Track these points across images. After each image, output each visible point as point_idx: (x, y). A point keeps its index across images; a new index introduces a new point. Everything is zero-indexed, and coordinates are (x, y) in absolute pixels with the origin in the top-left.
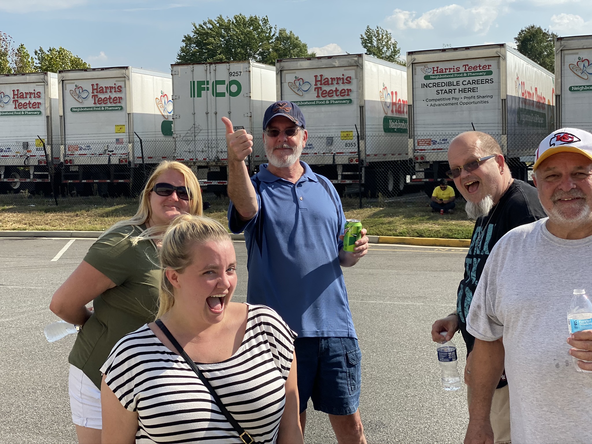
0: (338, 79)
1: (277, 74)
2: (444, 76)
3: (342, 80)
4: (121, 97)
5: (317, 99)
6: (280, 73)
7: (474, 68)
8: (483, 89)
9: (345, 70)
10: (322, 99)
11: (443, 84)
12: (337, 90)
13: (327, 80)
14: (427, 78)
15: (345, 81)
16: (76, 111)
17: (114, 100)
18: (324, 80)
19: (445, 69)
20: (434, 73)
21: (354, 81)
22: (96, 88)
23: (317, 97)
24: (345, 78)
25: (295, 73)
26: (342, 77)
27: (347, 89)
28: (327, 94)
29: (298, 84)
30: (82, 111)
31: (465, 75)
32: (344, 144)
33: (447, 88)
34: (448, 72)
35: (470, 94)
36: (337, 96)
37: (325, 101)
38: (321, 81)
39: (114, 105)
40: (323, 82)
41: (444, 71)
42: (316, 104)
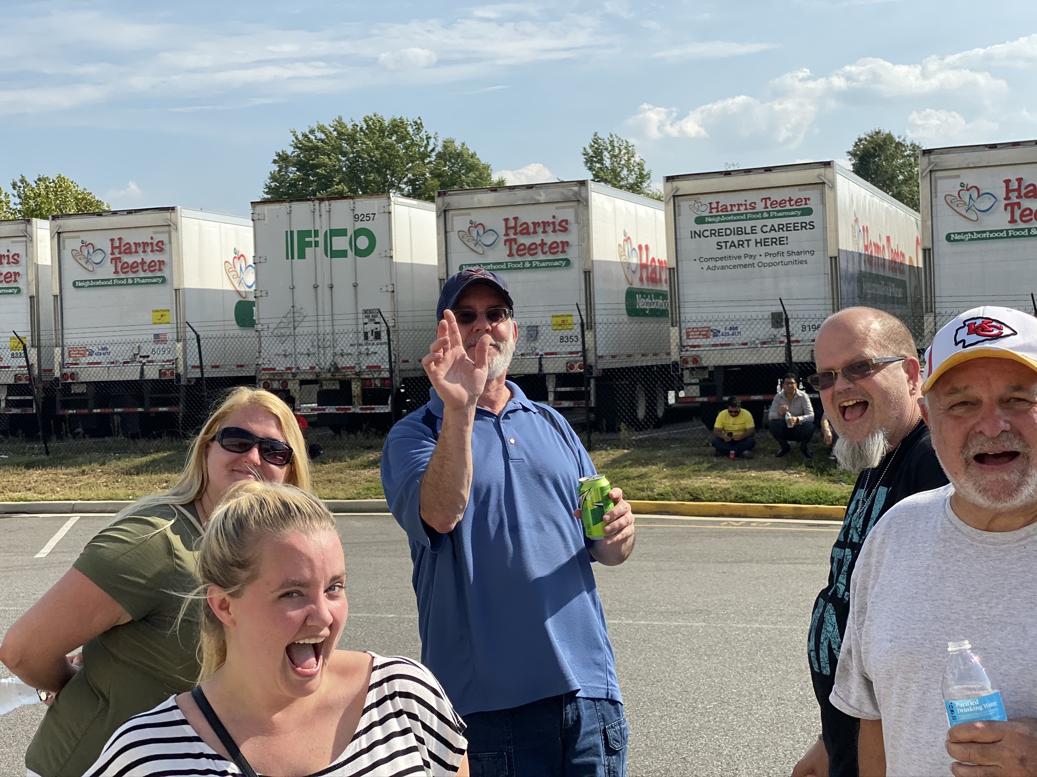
0: (545, 224)
1: (438, 217)
2: (729, 218)
3: (551, 226)
4: (163, 261)
5: (508, 259)
6: (444, 214)
7: (780, 204)
8: (797, 240)
9: (557, 208)
10: (518, 259)
11: (728, 232)
12: (543, 244)
13: (525, 226)
14: (700, 220)
15: (558, 227)
16: (83, 287)
17: (149, 266)
18: (521, 226)
19: (731, 205)
20: (711, 212)
21: (573, 227)
22: (118, 245)
23: (509, 256)
24: (557, 223)
25: (470, 214)
26: (551, 220)
27: (562, 242)
28: (526, 251)
29: (474, 234)
30: (94, 286)
31: (766, 215)
32: (558, 337)
33: (735, 238)
34: (735, 212)
35: (775, 248)
36: (544, 253)
37: (524, 262)
38: (515, 228)
39: (150, 275)
40: (519, 229)
41: (729, 208)
42: (507, 269)
